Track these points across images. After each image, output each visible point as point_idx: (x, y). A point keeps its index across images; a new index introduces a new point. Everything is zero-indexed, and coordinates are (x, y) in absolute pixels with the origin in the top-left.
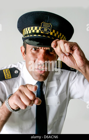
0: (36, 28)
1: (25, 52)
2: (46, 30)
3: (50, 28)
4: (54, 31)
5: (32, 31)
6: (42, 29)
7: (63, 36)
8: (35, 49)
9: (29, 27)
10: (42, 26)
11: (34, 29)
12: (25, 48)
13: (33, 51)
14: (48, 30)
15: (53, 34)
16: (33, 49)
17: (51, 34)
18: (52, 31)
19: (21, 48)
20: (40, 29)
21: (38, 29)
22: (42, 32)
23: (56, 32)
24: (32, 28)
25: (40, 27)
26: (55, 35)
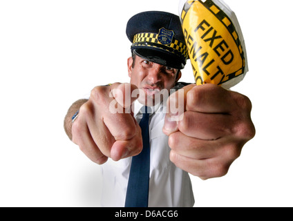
0: (152, 35)
1: (133, 65)
3: (171, 37)
4: (176, 42)
8: (147, 63)
9: (143, 32)
10: (161, 34)
11: (149, 36)
13: (144, 64)
15: (175, 46)
16: (145, 62)
17: (172, 45)
18: (173, 42)
19: (128, 60)
20: (157, 38)
21: (154, 37)
22: (159, 43)
23: (178, 44)
24: (147, 34)
25: (157, 35)
26: (177, 48)
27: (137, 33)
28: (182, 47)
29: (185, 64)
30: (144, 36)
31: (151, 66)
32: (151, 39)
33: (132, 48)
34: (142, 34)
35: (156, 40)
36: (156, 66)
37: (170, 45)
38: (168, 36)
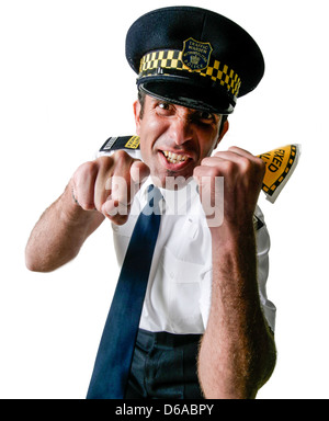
0: (171, 53)
1: (141, 116)
3: (206, 56)
4: (217, 64)
5: (160, 62)
6: (186, 59)
8: (166, 107)
10: (187, 50)
11: (165, 57)
12: (143, 104)
14: (201, 62)
15: (215, 73)
16: (162, 106)
17: (209, 72)
18: (211, 65)
20: (180, 58)
21: (175, 57)
22: (184, 67)
23: (221, 68)
24: (161, 53)
25: (181, 53)
26: (220, 76)
27: (145, 54)
28: (228, 73)
29: (234, 105)
30: (157, 58)
31: (172, 113)
32: (169, 62)
33: (139, 82)
34: (154, 54)
35: (180, 65)
36: (181, 112)
37: (204, 72)
38: (202, 53)
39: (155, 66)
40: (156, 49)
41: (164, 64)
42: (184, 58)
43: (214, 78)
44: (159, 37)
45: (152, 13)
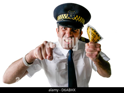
0: (65, 15)
2: (71, 16)
3: (74, 14)
6: (69, 16)
7: (82, 18)
8: (64, 28)
10: (69, 14)
12: (59, 28)
14: (73, 16)
19: (57, 29)
21: (66, 15)
22: (69, 18)
23: (78, 17)
24: (63, 15)
27: (58, 16)
28: (81, 18)
29: (83, 26)
30: (61, 16)
31: (66, 29)
32: (65, 17)
33: (57, 23)
35: (67, 17)
36: (69, 29)
37: (74, 18)
38: (73, 14)
39: (61, 18)
40: (61, 14)
41: (63, 18)
42: (68, 16)
43: (76, 20)
44: (62, 11)
45: (60, 6)
